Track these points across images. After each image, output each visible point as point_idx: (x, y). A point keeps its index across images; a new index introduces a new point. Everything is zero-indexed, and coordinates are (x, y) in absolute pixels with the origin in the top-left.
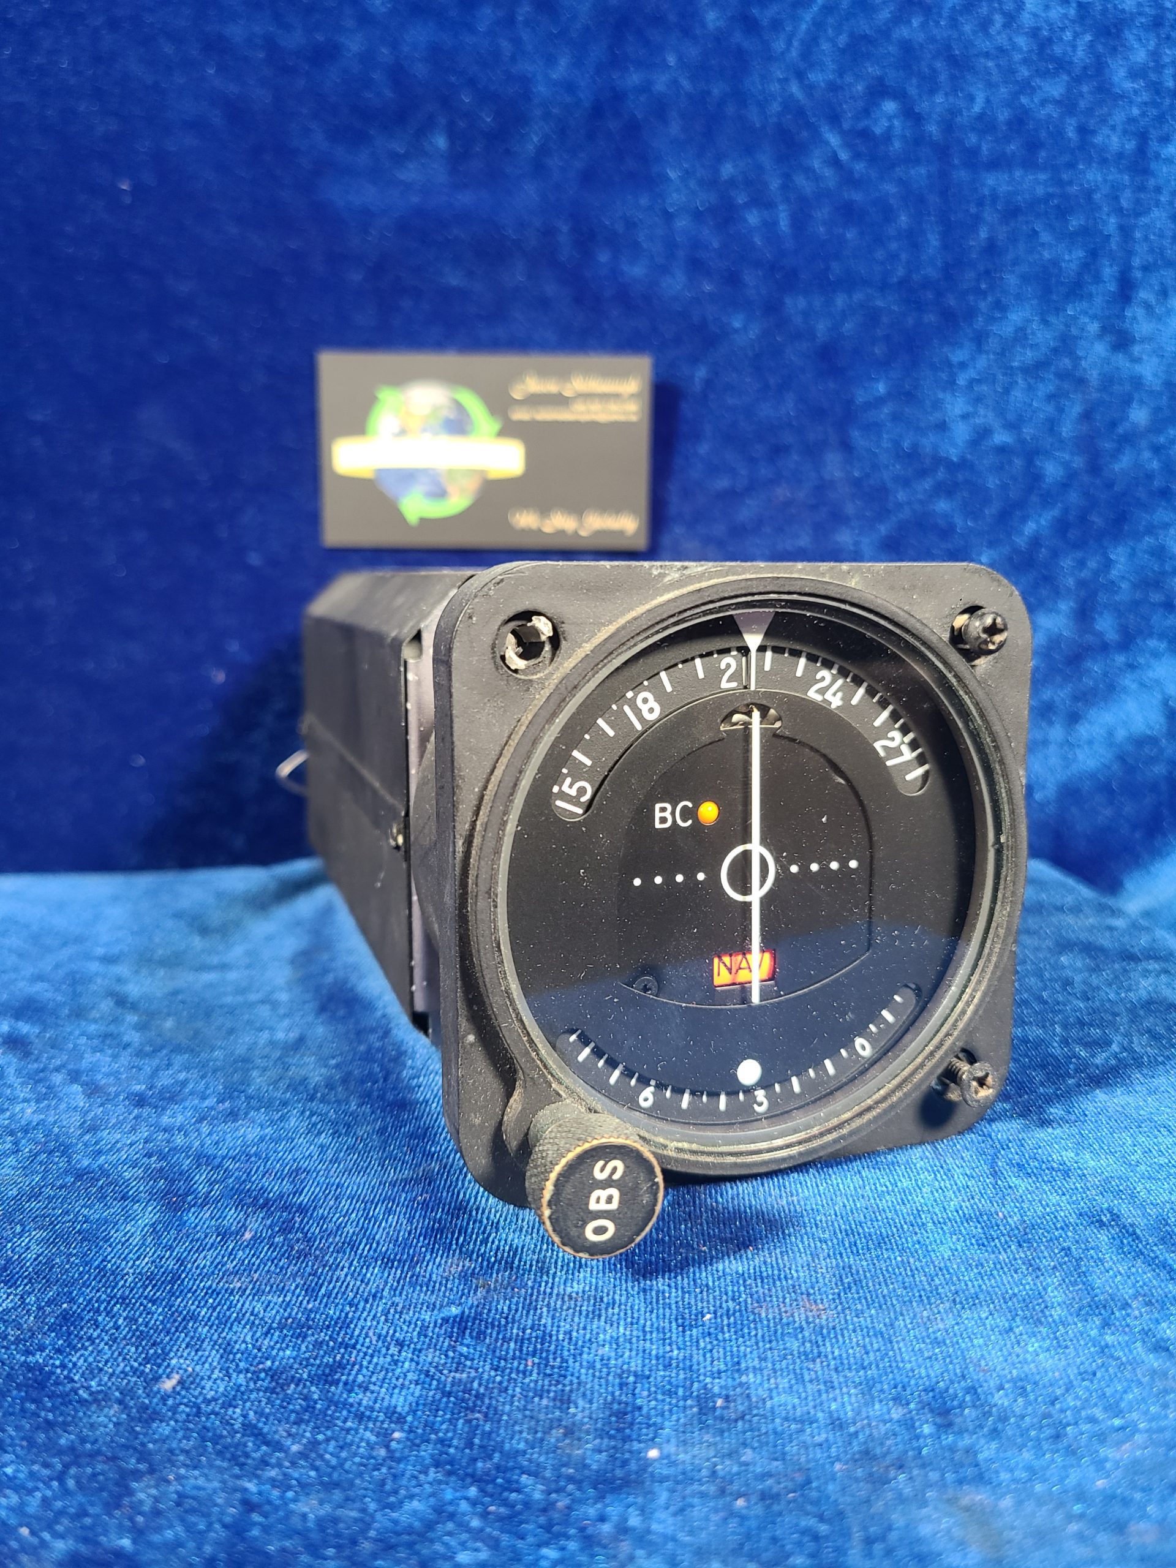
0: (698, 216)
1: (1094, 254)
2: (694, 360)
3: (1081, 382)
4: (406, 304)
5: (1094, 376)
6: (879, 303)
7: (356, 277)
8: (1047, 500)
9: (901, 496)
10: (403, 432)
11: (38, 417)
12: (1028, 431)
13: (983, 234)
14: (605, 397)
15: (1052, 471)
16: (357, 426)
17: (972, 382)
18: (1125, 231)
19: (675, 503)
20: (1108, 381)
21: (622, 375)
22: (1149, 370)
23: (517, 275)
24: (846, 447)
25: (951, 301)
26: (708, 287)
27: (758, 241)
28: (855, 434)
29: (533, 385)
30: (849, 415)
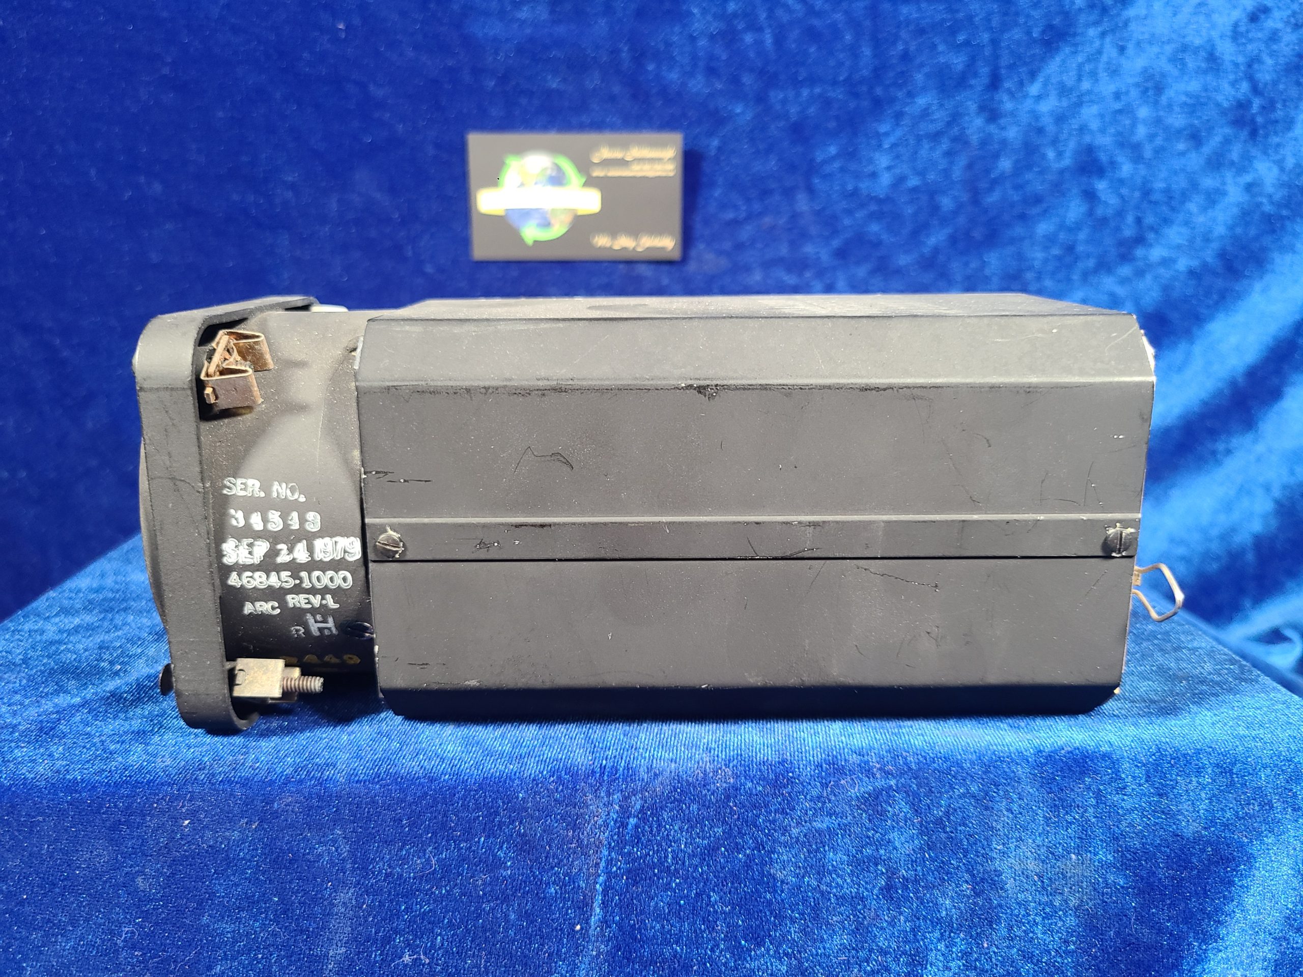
0: (712, 37)
1: (972, 61)
2: (710, 134)
3: (966, 143)
4: (524, 101)
5: (974, 139)
6: (831, 94)
7: (491, 84)
8: (944, 221)
9: (847, 222)
10: (522, 185)
11: (290, 179)
12: (931, 177)
13: (900, 47)
14: (652, 160)
15: (946, 203)
16: (493, 181)
17: (894, 146)
18: (995, 42)
19: (699, 228)
20: (984, 143)
21: (663, 145)
22: (1012, 133)
23: (593, 80)
24: (811, 190)
25: (879, 91)
26: (719, 86)
27: (752, 55)
28: (816, 181)
29: (605, 153)
30: (812, 169)
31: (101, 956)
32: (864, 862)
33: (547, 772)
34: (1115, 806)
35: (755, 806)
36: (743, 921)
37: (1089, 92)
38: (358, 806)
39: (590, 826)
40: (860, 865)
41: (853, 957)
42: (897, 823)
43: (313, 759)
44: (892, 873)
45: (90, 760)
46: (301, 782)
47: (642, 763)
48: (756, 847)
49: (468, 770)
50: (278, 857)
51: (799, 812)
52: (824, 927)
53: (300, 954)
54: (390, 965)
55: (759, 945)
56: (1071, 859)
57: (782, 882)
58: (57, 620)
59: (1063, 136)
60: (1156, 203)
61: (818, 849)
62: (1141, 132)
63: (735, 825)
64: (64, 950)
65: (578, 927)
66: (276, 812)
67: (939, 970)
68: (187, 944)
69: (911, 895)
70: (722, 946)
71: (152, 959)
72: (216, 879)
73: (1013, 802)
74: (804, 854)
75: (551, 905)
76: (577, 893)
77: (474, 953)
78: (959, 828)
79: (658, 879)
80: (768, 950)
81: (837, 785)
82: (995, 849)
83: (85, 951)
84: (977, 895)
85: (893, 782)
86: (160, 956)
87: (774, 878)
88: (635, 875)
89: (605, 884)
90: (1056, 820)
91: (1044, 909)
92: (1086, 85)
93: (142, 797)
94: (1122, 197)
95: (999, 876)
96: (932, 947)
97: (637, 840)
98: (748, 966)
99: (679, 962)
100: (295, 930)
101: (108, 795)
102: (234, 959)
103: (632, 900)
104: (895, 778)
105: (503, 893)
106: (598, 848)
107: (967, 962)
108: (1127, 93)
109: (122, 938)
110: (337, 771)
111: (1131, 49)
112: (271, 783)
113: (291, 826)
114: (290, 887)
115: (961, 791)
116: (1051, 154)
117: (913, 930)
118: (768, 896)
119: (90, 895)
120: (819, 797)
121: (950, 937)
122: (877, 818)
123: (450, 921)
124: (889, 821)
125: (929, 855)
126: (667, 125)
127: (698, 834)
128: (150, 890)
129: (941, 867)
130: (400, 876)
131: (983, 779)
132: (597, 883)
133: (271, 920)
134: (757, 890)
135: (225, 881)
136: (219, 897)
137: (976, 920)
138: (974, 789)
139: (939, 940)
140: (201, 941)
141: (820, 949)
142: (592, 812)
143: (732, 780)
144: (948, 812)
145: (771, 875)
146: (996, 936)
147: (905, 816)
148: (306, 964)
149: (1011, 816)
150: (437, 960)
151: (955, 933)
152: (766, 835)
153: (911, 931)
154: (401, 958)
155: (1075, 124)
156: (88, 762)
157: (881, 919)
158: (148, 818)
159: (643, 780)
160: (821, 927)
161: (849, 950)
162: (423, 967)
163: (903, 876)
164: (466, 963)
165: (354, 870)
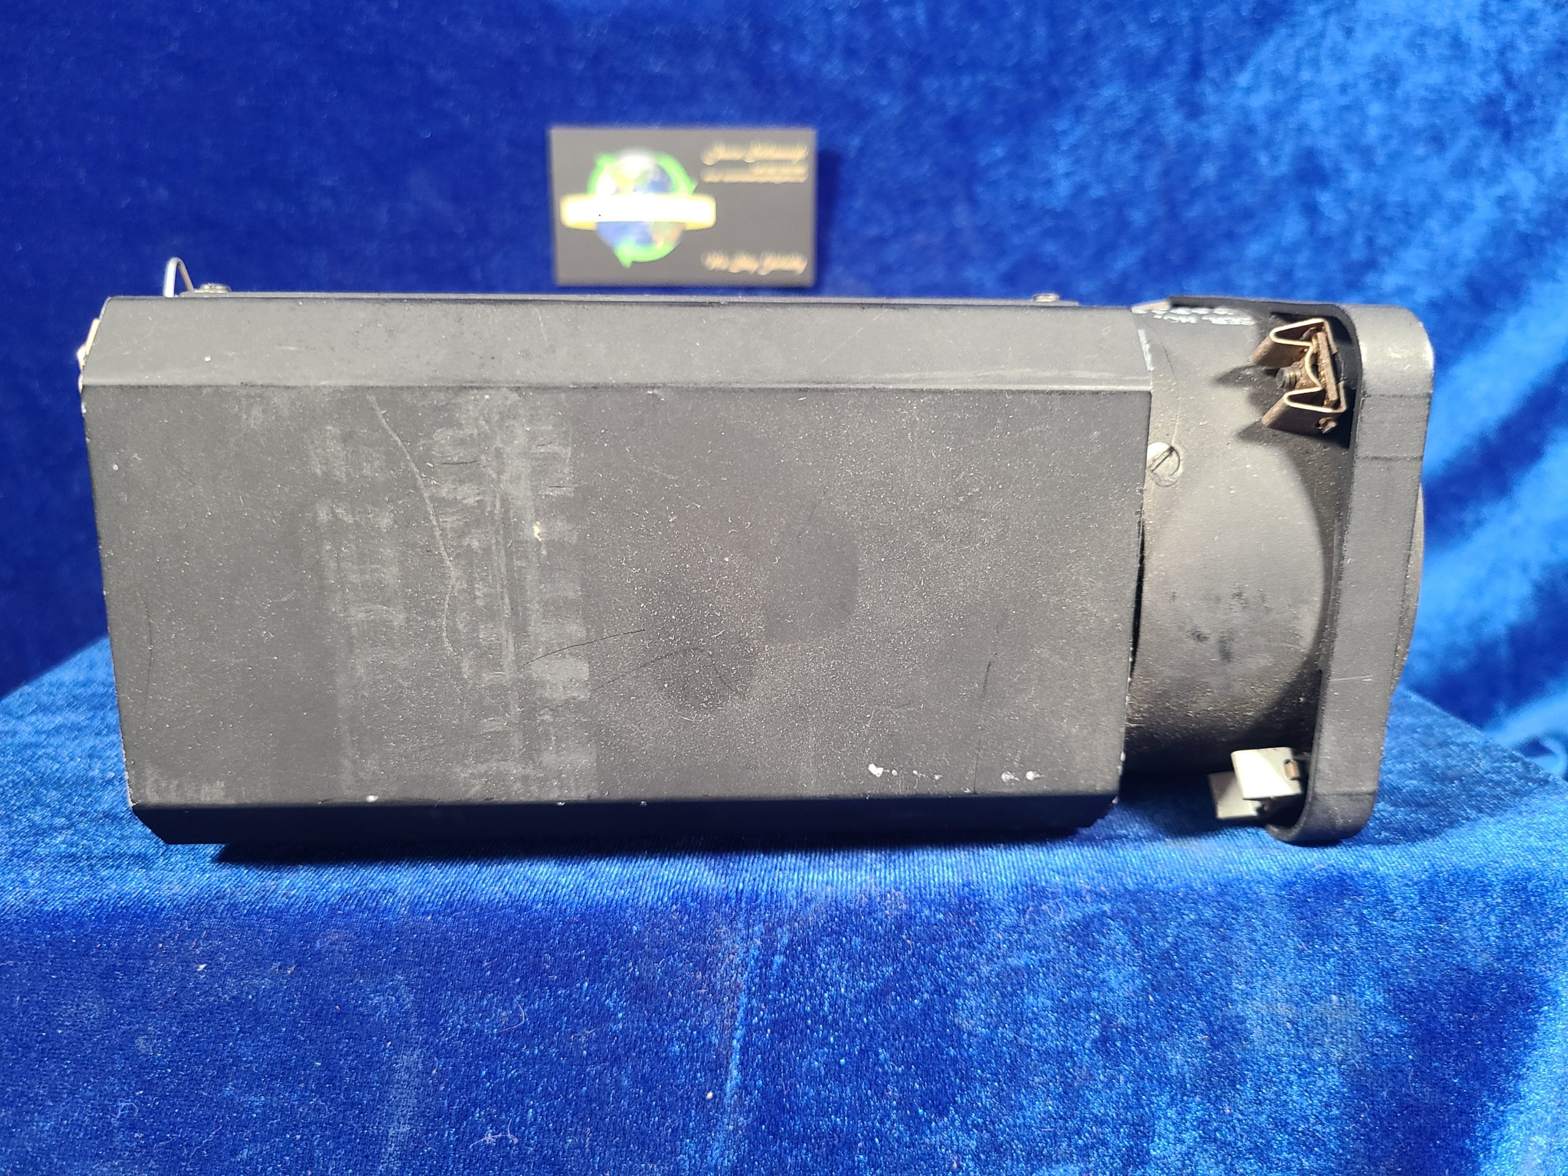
0: (852, 12)
1: (1169, 43)
2: (850, 131)
3: (1162, 145)
4: (620, 88)
5: (1171, 139)
6: (998, 83)
7: (579, 66)
8: (1134, 240)
9: (1016, 240)
10: (618, 191)
11: (329, 183)
12: (1120, 185)
13: (1081, 26)
14: (779, 162)
15: (1137, 217)
16: (581, 186)
17: (1074, 147)
18: (1196, 22)
19: (836, 247)
20: (1184, 144)
21: (791, 143)
22: (1217, 133)
23: (706, 63)
24: (972, 201)
25: (1055, 80)
26: (860, 72)
27: (901, 34)
28: (979, 189)
29: (720, 152)
30: (972, 175)
31: (90, 1138)
32: (1073, 1008)
33: (669, 899)
34: (1383, 935)
35: (933, 939)
36: (920, 1085)
37: (1310, 84)
38: (426, 943)
39: (724, 966)
40: (1067, 1011)
41: (1061, 1129)
42: (1114, 958)
43: (366, 884)
44: (1108, 1020)
45: (75, 887)
46: (348, 914)
47: (790, 887)
48: (936, 990)
49: (567, 897)
50: (322, 1009)
51: (989, 946)
52: (1023, 1091)
53: (350, 1134)
54: (467, 1146)
55: (942, 1113)
56: (1331, 1001)
57: (970, 1034)
58: (33, 718)
59: (1279, 137)
60: (1390, 220)
61: (1014, 991)
62: (1373, 132)
63: (910, 963)
64: (42, 1132)
65: (710, 1095)
66: (319, 952)
67: (1169, 1143)
68: (205, 1122)
69: (1133, 1048)
70: (894, 1117)
71: (158, 1143)
72: (242, 1039)
73: (1255, 930)
74: (996, 999)
75: (675, 1067)
76: (708, 1051)
77: (576, 1129)
78: (1192, 964)
79: (812, 1032)
80: (953, 1121)
81: (1037, 911)
82: (1236, 988)
83: (69, 1133)
84: (1215, 1047)
85: (1107, 907)
86: (168, 1139)
87: (959, 1029)
88: (782, 1027)
89: (744, 1040)
90: (1310, 951)
91: (1300, 1065)
92: (1306, 75)
93: (144, 935)
94: (1349, 212)
95: (1243, 1022)
96: (1160, 1113)
97: (784, 983)
98: (927, 1141)
99: (839, 1137)
100: (344, 1103)
101: (99, 933)
102: (264, 1141)
103: (779, 1059)
104: (1109, 901)
105: (613, 1052)
106: (735, 993)
107: (1204, 1133)
108: (1355, 85)
109: (118, 1116)
110: (396, 900)
111: (1360, 33)
112: (313, 916)
113: (338, 971)
114: (337, 1048)
115: (1192, 917)
116: (1264, 159)
117: (1135, 1093)
118: (952, 1052)
119: (75, 1061)
120: (1015, 927)
121: (1182, 1101)
122: (1088, 952)
123: (545, 1089)
124: (1104, 956)
125: (1154, 997)
126: (796, 118)
127: (862, 974)
128: (155, 1053)
129: (1169, 1012)
130: (480, 1033)
131: (1218, 902)
132: (733, 1038)
133: (312, 1091)
134: (938, 1045)
135: (253, 1042)
136: (245, 1062)
137: (1215, 1079)
138: (1208, 914)
139: (1169, 1106)
140: (223, 1118)
141: (1018, 1118)
142: (727, 948)
143: (904, 907)
144: (1176, 944)
145: (955, 1025)
146: (1241, 1099)
147: (1123, 950)
148: (359, 1147)
149: (1254, 947)
150: (528, 1139)
151: (1189, 1096)
152: (950, 975)
153: (1133, 1095)
154: (481, 1137)
155: (1292, 122)
156: (72, 890)
157: (1095, 1080)
158: (152, 962)
159: (791, 907)
160: (1019, 1091)
161: (1055, 1119)
162: (511, 1148)
163: (1122, 1024)
164: (566, 1143)
165: (420, 1025)
